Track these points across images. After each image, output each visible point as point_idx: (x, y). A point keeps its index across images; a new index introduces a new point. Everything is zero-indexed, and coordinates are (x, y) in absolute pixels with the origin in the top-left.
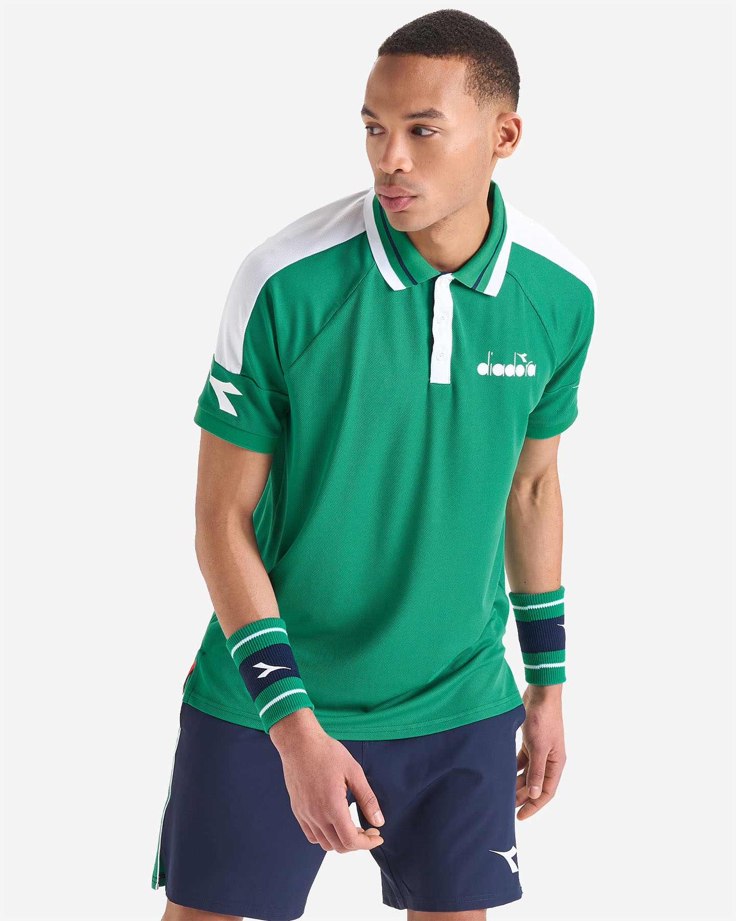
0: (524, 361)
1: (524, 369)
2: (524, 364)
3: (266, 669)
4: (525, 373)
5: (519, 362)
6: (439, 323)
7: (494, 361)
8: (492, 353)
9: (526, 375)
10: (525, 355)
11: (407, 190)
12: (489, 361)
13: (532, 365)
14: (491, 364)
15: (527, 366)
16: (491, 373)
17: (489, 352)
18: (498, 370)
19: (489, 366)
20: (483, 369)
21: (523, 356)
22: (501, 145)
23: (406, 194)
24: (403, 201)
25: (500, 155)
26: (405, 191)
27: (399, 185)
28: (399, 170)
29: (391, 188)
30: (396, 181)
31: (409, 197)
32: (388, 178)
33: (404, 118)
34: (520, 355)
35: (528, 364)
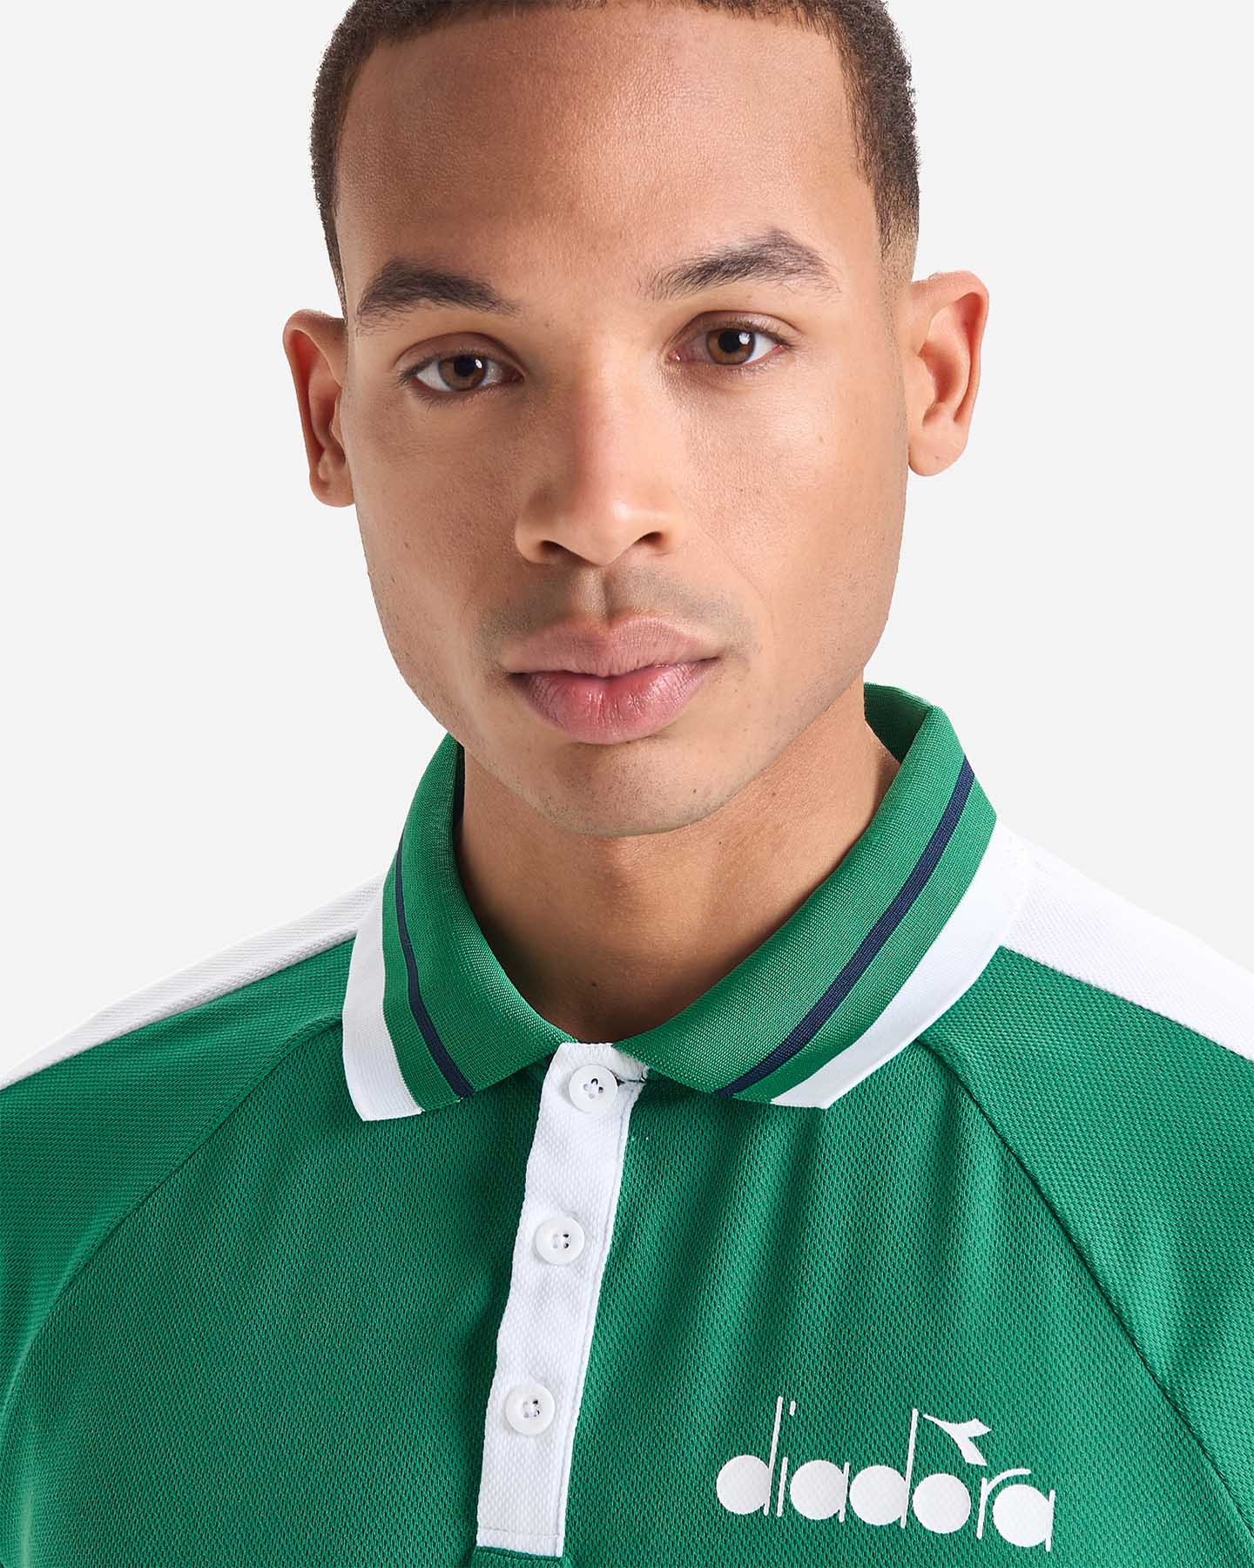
0: (973, 1456)
2: (970, 1477)
4: (973, 1519)
5: (938, 1456)
8: (795, 1405)
9: (977, 1532)
10: (977, 1428)
11: (685, 629)
12: (775, 1445)
13: (1028, 1492)
14: (785, 1460)
15: (986, 1488)
16: (780, 1505)
17: (780, 1399)
18: (822, 1492)
19: (777, 1473)
20: (740, 1484)
21: (964, 1434)
22: (930, 415)
23: (682, 651)
24: (662, 683)
25: (920, 460)
26: (679, 638)
27: (651, 612)
28: (652, 539)
29: (619, 629)
30: (638, 596)
31: (690, 662)
32: (590, 586)
33: (660, 285)
34: (943, 1425)
35: (998, 1479)
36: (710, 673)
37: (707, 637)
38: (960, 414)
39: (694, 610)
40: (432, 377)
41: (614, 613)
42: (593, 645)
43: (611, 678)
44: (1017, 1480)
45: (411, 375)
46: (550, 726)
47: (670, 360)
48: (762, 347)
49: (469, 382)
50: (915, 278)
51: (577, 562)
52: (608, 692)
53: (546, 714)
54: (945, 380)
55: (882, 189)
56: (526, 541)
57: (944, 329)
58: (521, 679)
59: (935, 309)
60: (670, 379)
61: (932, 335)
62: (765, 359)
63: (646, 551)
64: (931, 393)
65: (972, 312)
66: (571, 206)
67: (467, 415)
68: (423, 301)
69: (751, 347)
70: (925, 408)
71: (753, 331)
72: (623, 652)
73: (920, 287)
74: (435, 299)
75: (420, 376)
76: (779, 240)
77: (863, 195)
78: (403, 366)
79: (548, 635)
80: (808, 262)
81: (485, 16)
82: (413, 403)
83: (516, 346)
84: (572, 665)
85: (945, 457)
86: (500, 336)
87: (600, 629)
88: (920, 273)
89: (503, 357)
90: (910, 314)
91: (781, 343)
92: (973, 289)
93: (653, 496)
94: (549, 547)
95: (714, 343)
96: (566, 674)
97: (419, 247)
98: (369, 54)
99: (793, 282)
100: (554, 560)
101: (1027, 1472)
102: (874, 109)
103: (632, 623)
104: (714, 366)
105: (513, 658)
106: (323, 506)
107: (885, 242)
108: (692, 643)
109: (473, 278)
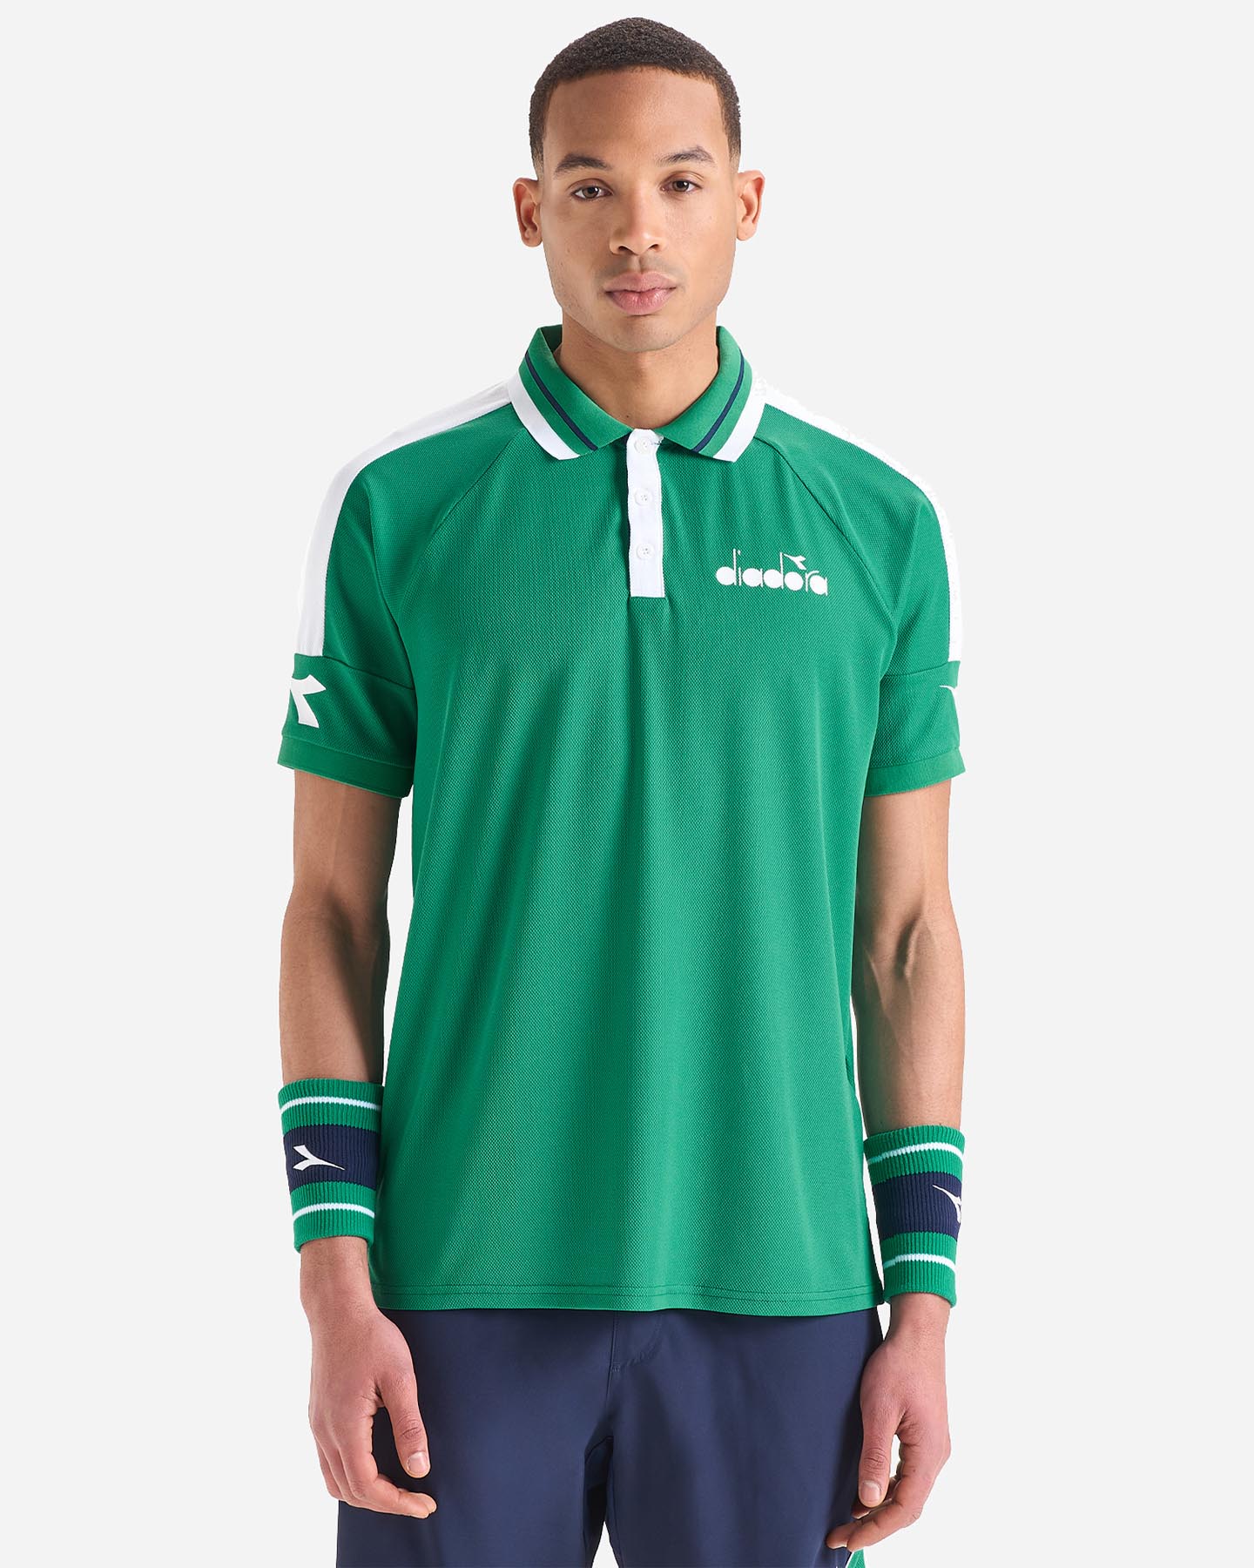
0: (801, 567)
1: (802, 582)
2: (802, 573)
3: (307, 1159)
4: (804, 586)
5: (790, 567)
6: (638, 504)
7: (743, 565)
8: (739, 552)
9: (807, 590)
10: (802, 558)
11: (666, 276)
12: (735, 563)
13: (819, 578)
14: (740, 569)
15: (807, 576)
16: (740, 582)
17: (734, 550)
18: (752, 577)
19: (737, 572)
20: (725, 576)
21: (798, 560)
22: (744, 219)
23: (665, 284)
24: (658, 295)
25: (741, 235)
26: (664, 279)
27: (655, 270)
28: (655, 246)
29: (644, 275)
30: (649, 264)
31: (666, 289)
32: (634, 263)
33: (661, 162)
34: (791, 557)
35: (810, 574)
36: (673, 292)
37: (673, 279)
38: (754, 220)
39: (669, 270)
40: (580, 194)
41: (643, 270)
42: (636, 280)
43: (640, 293)
44: (816, 574)
45: (573, 194)
46: (620, 309)
47: (661, 189)
48: (691, 187)
49: (592, 195)
50: (739, 172)
51: (631, 253)
52: (639, 297)
53: (617, 304)
54: (749, 208)
55: (730, 138)
56: (614, 247)
57: (749, 189)
58: (610, 293)
59: (747, 182)
60: (661, 195)
61: (745, 192)
62: (693, 190)
63: (653, 250)
64: (745, 211)
65: (759, 185)
66: (632, 136)
67: (590, 208)
68: (580, 167)
69: (687, 186)
70: (742, 217)
71: (689, 182)
72: (646, 284)
73: (741, 175)
74: (583, 166)
75: (577, 194)
76: (699, 149)
77: (724, 138)
78: (571, 190)
79: (621, 276)
80: (708, 158)
81: (602, 74)
82: (574, 202)
83: (610, 183)
84: (628, 288)
85: (749, 235)
86: (603, 179)
87: (639, 275)
88: (741, 170)
89: (606, 188)
90: (738, 183)
91: (698, 186)
92: (760, 176)
93: (657, 232)
94: (622, 248)
95: (675, 185)
96: (625, 290)
97: (579, 149)
98: (556, 87)
99: (704, 164)
100: (623, 253)
101: (818, 572)
102: (728, 110)
103: (649, 273)
104: (674, 192)
105: (607, 285)
106: (527, 247)
107: (731, 156)
108: (668, 281)
109: (598, 159)
